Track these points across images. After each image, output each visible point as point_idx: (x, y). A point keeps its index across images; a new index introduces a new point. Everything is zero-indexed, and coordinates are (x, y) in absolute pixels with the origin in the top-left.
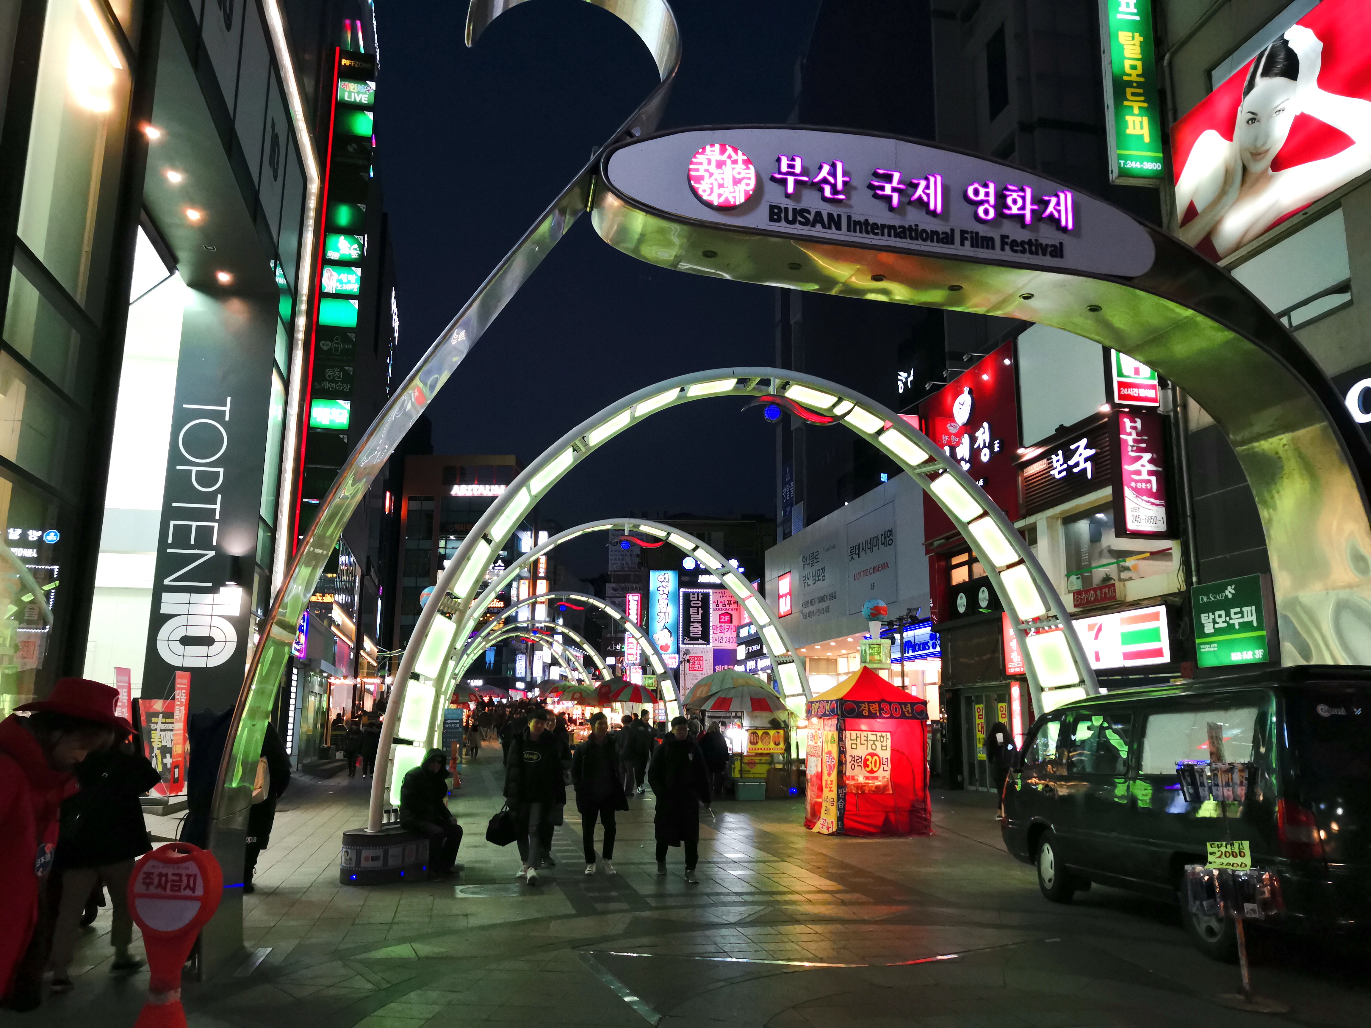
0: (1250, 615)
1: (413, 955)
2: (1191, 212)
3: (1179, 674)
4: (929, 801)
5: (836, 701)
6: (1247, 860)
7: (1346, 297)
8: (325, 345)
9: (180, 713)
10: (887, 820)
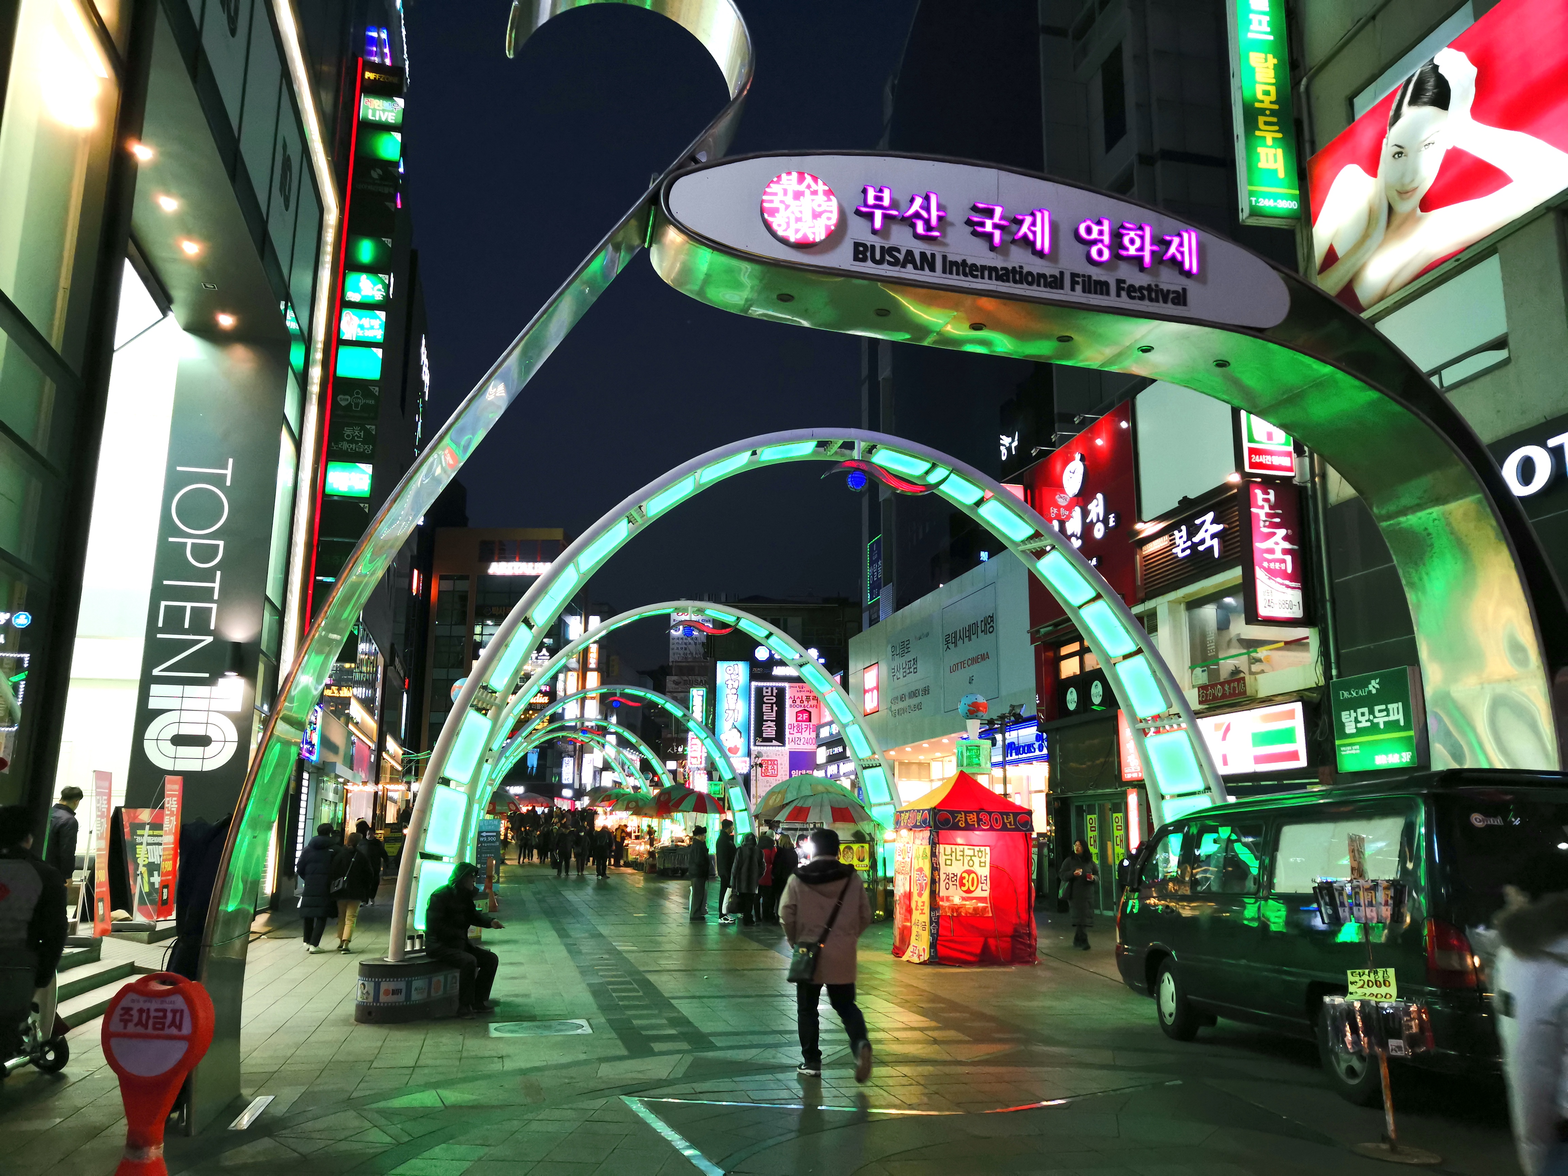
0: (1396, 712)
1: (439, 1104)
2: (1331, 257)
3: (1317, 780)
4: (1034, 925)
5: (929, 810)
6: (1393, 990)
7: (1502, 355)
8: (344, 400)
9: (171, 823)
10: (985, 947)
